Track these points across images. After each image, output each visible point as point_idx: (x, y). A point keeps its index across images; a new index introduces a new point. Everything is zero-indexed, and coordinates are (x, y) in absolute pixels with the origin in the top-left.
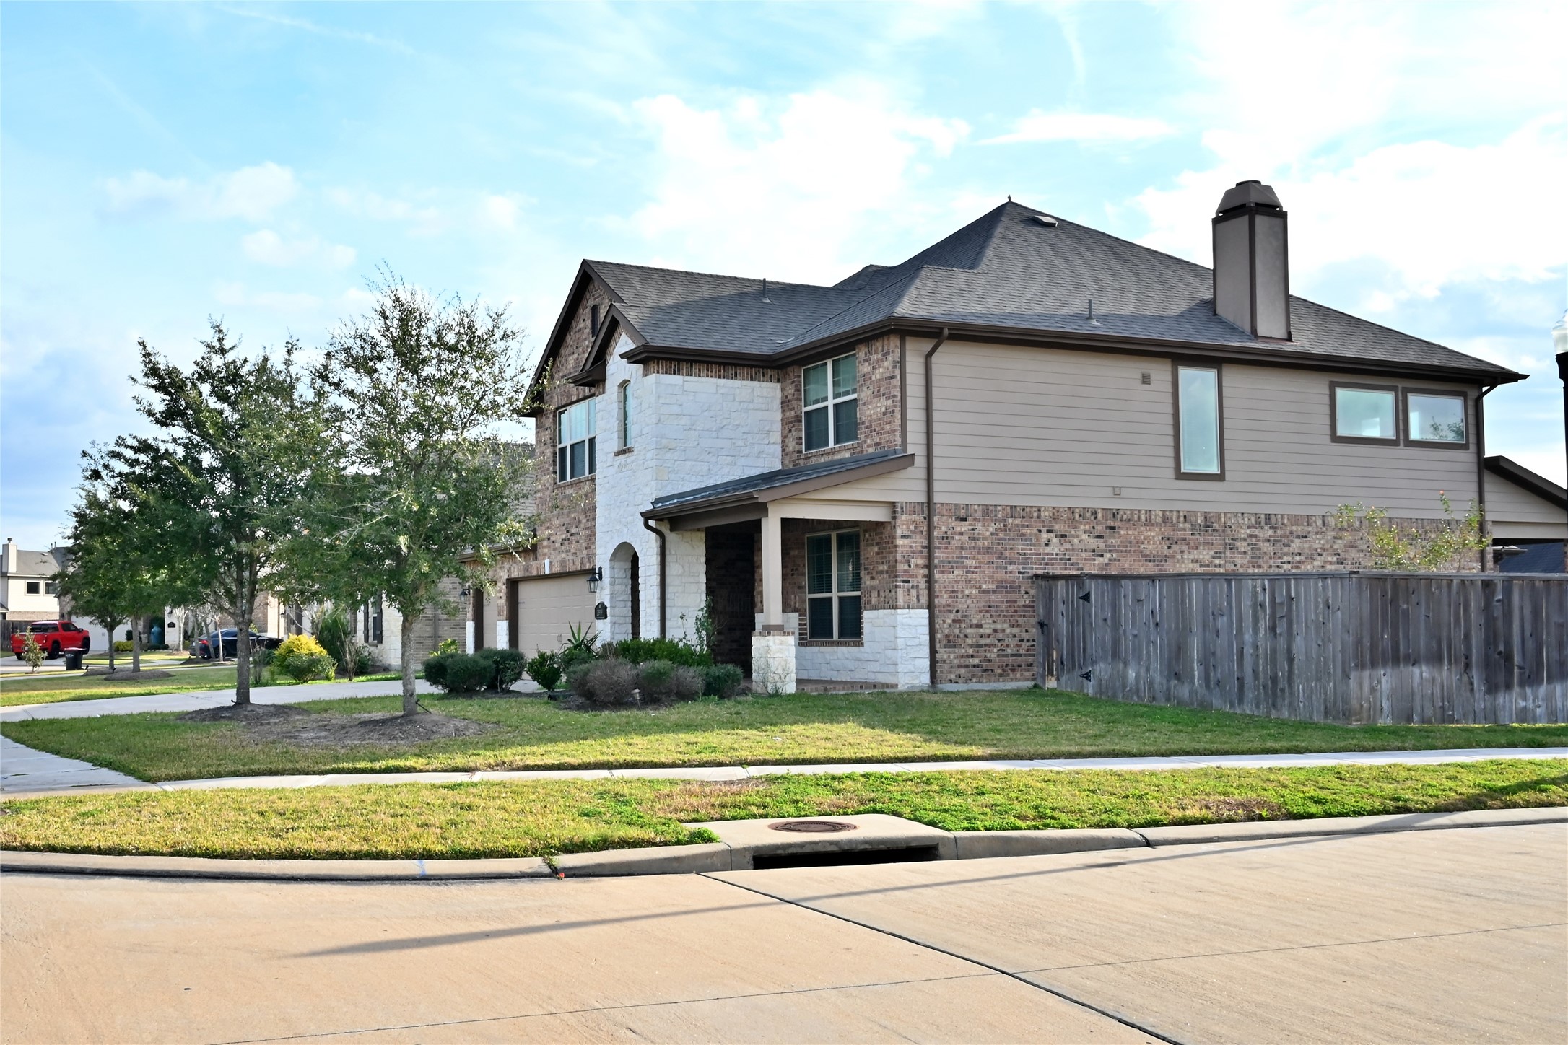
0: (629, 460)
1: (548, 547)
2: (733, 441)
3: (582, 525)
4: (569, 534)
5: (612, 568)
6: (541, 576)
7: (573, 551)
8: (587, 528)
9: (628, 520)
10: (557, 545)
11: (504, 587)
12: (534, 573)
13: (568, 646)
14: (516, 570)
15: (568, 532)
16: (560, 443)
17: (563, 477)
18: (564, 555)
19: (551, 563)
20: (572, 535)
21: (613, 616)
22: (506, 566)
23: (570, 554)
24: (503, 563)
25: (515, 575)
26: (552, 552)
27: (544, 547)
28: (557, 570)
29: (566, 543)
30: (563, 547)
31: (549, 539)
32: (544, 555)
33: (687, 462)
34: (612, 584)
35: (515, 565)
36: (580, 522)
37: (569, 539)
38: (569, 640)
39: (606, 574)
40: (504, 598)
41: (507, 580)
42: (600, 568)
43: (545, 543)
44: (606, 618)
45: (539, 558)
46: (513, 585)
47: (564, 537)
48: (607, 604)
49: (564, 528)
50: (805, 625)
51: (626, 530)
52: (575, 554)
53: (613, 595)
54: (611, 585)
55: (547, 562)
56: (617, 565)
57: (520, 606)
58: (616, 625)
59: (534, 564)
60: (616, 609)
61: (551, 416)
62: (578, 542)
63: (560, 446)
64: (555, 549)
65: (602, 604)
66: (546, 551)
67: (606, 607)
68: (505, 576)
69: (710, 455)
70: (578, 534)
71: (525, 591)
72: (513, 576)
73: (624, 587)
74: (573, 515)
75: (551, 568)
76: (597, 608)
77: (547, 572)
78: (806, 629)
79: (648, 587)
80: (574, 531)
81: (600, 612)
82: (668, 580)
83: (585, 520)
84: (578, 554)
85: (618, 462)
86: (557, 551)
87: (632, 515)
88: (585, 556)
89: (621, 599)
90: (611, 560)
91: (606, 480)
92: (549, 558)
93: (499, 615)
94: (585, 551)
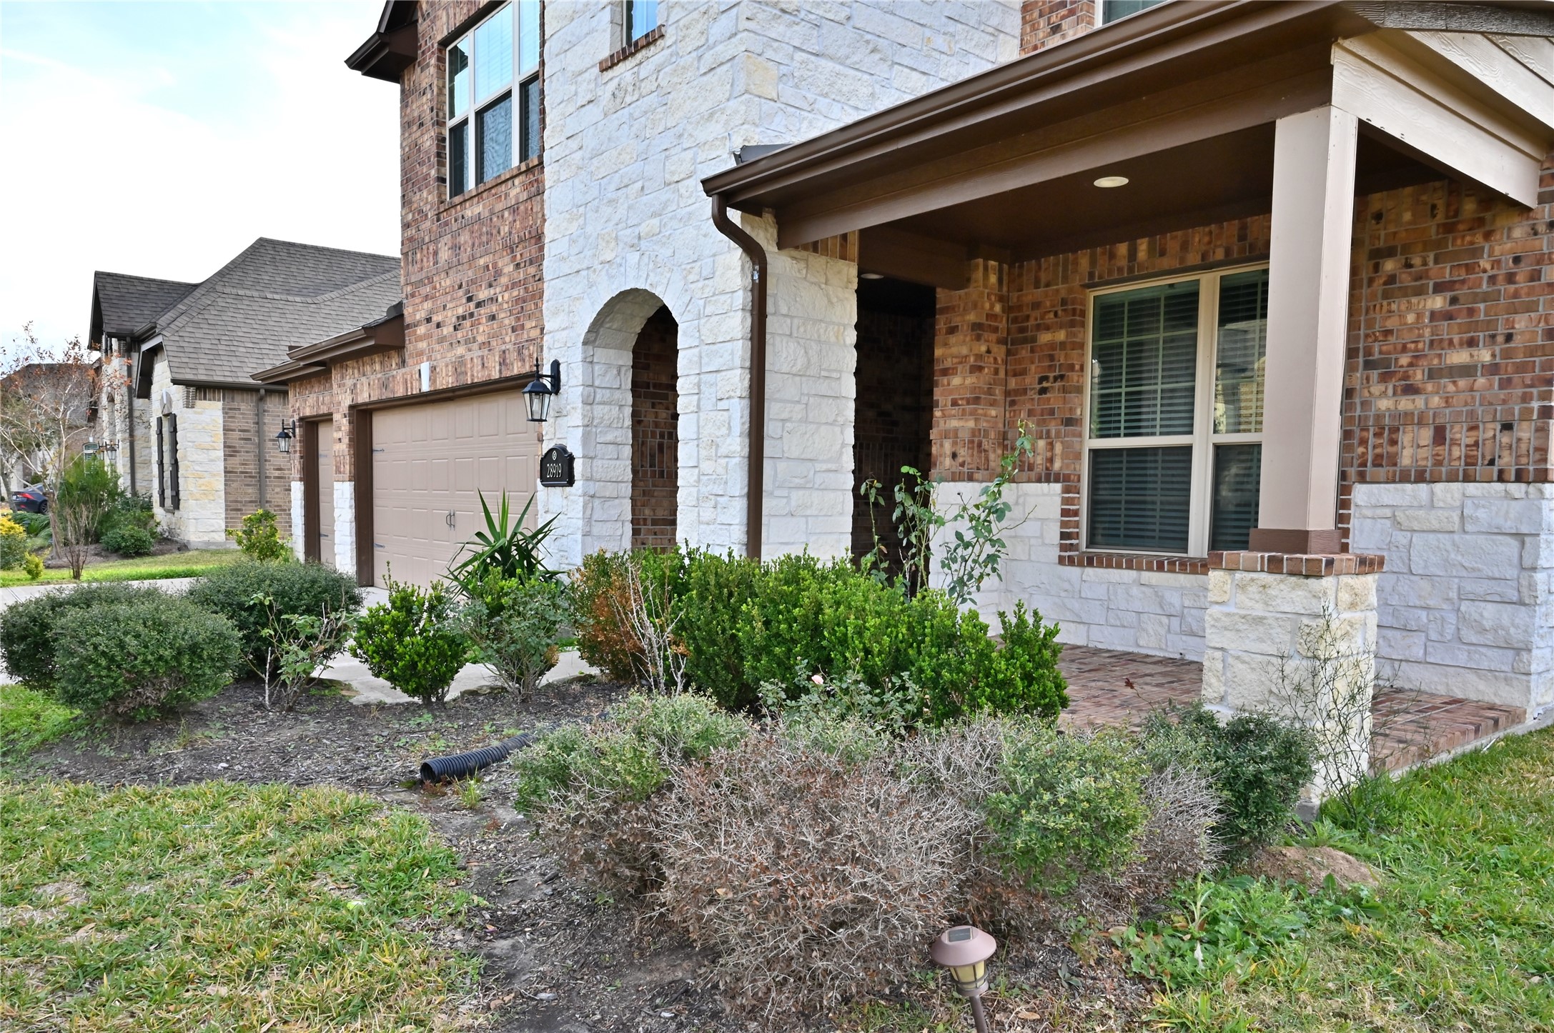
0: (644, 71)
1: (428, 336)
2: (928, 33)
3: (504, 280)
4: (472, 305)
5: (589, 362)
6: (413, 396)
7: (480, 339)
8: (514, 285)
9: (643, 229)
10: (448, 330)
11: (345, 421)
12: (400, 392)
13: (479, 549)
14: (366, 387)
15: (470, 299)
16: (452, 115)
17: (458, 186)
18: (460, 350)
19: (433, 369)
20: (479, 305)
21: (588, 479)
22: (349, 382)
23: (475, 346)
24: (343, 378)
25: (363, 398)
26: (437, 347)
27: (420, 339)
28: (447, 381)
29: (467, 323)
30: (459, 334)
31: (429, 320)
32: (420, 354)
33: (823, 62)
34: (588, 402)
35: (364, 379)
36: (498, 273)
37: (472, 315)
38: (479, 535)
39: (572, 378)
40: (346, 440)
41: (351, 407)
42: (556, 365)
43: (421, 330)
44: (571, 482)
45: (409, 361)
46: (362, 416)
47: (460, 311)
48: (575, 448)
49: (461, 292)
50: (1076, 513)
51: (633, 257)
52: (486, 344)
53: (588, 426)
54: (584, 403)
55: (425, 368)
56: (601, 354)
57: (376, 456)
58: (597, 502)
59: (399, 374)
60: (598, 463)
61: (433, 61)
62: (493, 318)
63: (451, 123)
64: (441, 340)
65: (562, 450)
66: (423, 345)
67: (571, 459)
68: (347, 401)
69: (877, 56)
70: (493, 300)
71: (385, 429)
72: (360, 400)
73: (615, 410)
74: (482, 262)
75: (432, 380)
76: (546, 459)
77: (426, 387)
78: (1077, 525)
79: (707, 404)
80: (483, 294)
81: (554, 469)
82: (772, 383)
83: (511, 267)
84: (494, 343)
85: (612, 86)
86: (446, 344)
87: (654, 215)
88: (509, 346)
89: (609, 437)
90: (585, 343)
91: (573, 144)
92: (429, 359)
93: (338, 471)
94: (510, 337)
